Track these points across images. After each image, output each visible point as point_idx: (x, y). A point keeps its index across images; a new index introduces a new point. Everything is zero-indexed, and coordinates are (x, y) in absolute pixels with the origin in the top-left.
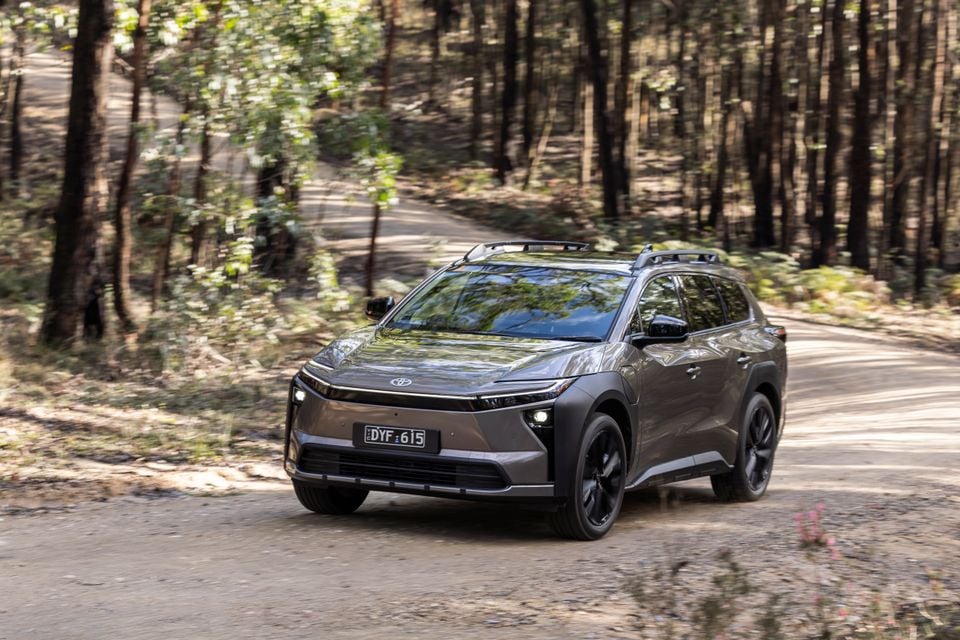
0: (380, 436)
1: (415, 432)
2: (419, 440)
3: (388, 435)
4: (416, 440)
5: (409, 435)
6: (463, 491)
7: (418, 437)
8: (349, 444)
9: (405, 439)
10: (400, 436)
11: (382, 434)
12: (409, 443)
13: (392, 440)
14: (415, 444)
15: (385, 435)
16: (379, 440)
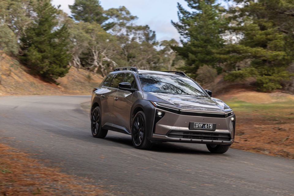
0: (199, 126)
1: (209, 124)
2: (211, 127)
3: (201, 126)
4: (209, 127)
5: (207, 125)
6: (222, 142)
7: (210, 126)
8: (187, 129)
9: (206, 127)
10: (205, 126)
11: (199, 125)
12: (207, 128)
13: (202, 127)
14: (209, 128)
15: (200, 126)
16: (198, 127)
